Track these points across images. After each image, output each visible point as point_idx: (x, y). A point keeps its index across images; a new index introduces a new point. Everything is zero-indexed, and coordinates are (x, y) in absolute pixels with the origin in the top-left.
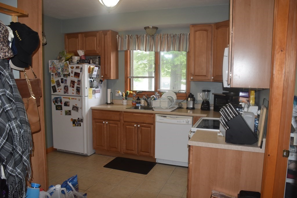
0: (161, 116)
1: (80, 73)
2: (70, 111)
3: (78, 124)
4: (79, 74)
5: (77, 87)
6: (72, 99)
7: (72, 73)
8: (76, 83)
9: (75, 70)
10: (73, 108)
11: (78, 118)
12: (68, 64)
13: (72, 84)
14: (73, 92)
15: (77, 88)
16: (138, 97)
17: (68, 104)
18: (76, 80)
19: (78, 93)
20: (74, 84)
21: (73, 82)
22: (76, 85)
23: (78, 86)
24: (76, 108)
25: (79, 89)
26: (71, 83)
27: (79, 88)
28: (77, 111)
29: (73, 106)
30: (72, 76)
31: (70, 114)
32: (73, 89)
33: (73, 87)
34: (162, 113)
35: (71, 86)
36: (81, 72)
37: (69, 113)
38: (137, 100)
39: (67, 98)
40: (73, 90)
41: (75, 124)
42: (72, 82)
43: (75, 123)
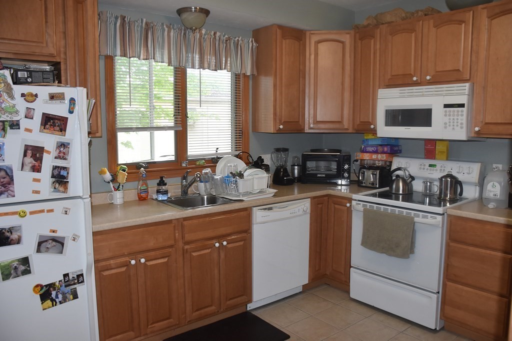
0: (263, 209)
1: (67, 119)
2: (25, 261)
3: (64, 294)
4: (64, 120)
5: (55, 168)
6: (31, 213)
7: (29, 116)
8: (49, 152)
9: (43, 106)
10: (40, 244)
11: (66, 275)
12: (10, 80)
13: (29, 160)
14: (36, 186)
15: (56, 172)
16: (162, 178)
17: (14, 236)
18: (49, 141)
19: (61, 189)
20: (39, 160)
21: (35, 153)
22: (48, 162)
23: (60, 163)
24: (50, 244)
25: (63, 173)
26: (25, 155)
27: (64, 168)
28: (61, 252)
29: (40, 236)
30: (28, 130)
31: (27, 272)
32: (36, 175)
33: (37, 169)
34: (266, 203)
35: (27, 168)
36: (71, 112)
37: (22, 268)
38: (159, 184)
39: (6, 214)
40: (38, 180)
41: (52, 300)
42: (29, 153)
43: (53, 296)
